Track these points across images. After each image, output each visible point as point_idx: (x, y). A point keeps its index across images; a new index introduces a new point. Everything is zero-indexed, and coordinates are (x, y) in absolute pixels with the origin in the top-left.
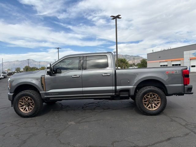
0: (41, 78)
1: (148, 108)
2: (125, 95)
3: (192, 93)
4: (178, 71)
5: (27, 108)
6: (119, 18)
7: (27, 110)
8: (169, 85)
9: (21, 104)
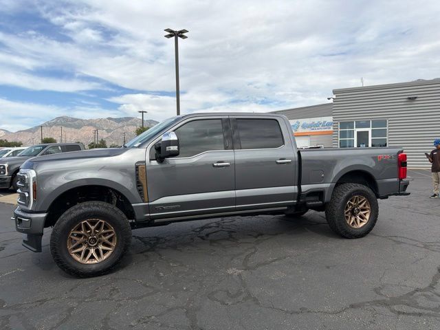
0: (137, 167)
1: (352, 224)
2: (314, 203)
5: (92, 251)
6: (182, 36)
7: (92, 257)
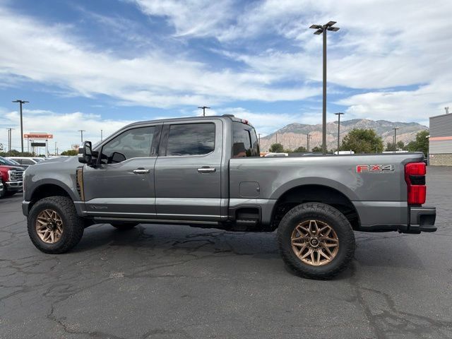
0: (77, 171)
1: (306, 258)
2: (248, 221)
3: (435, 230)
4: (393, 167)
5: (52, 234)
6: (332, 29)
7: (50, 239)
8: (364, 203)
9: (41, 225)
